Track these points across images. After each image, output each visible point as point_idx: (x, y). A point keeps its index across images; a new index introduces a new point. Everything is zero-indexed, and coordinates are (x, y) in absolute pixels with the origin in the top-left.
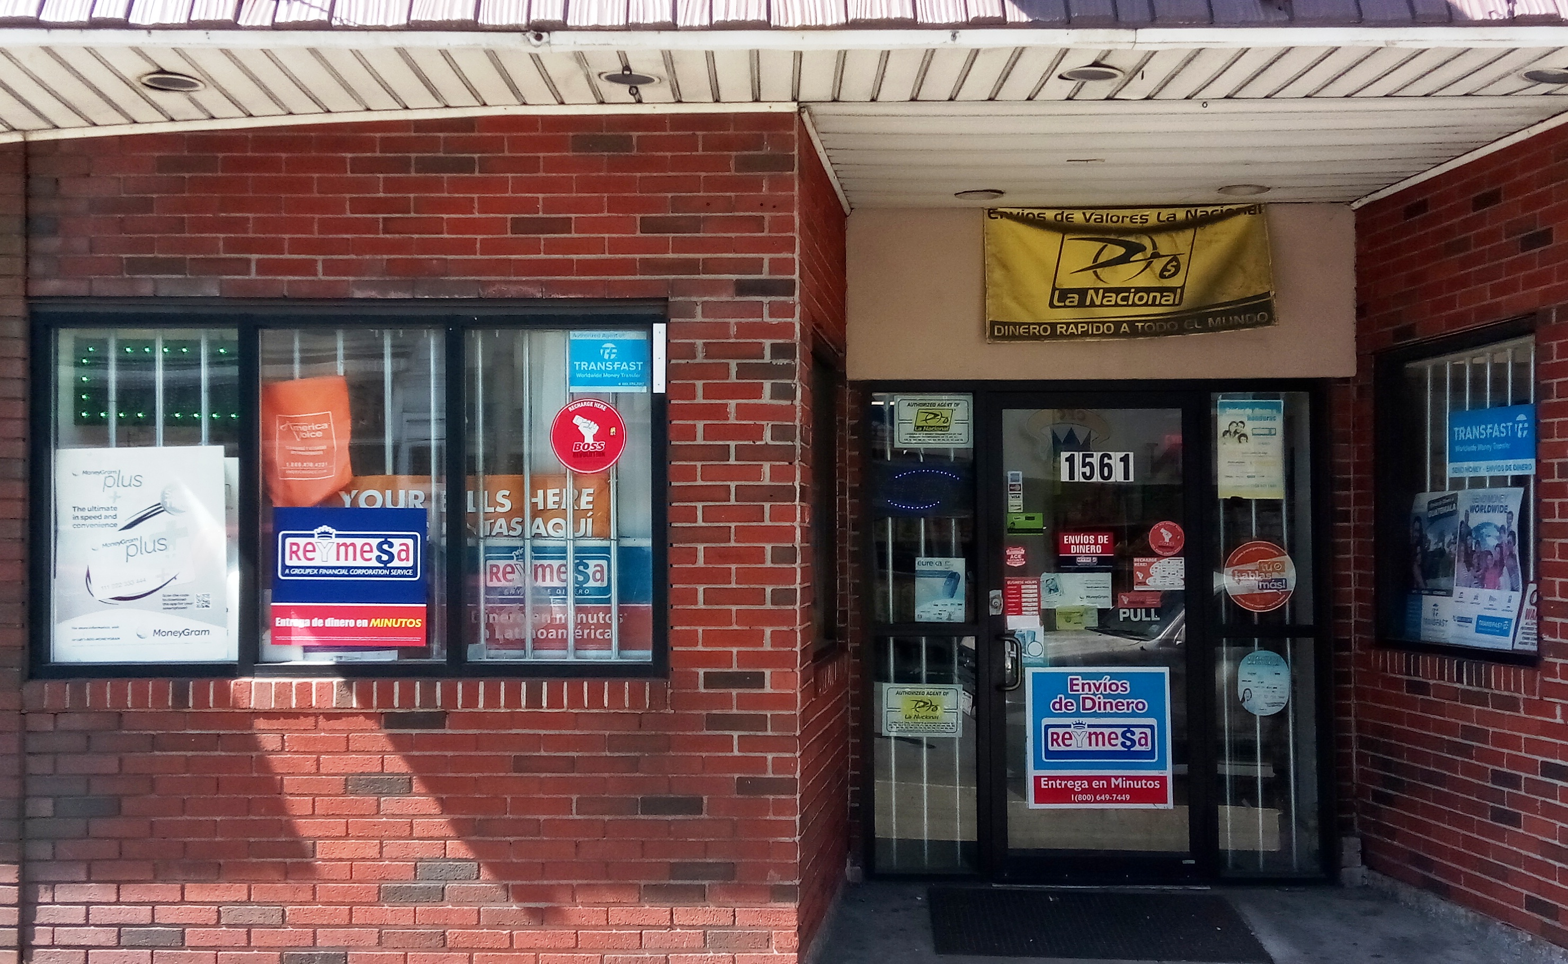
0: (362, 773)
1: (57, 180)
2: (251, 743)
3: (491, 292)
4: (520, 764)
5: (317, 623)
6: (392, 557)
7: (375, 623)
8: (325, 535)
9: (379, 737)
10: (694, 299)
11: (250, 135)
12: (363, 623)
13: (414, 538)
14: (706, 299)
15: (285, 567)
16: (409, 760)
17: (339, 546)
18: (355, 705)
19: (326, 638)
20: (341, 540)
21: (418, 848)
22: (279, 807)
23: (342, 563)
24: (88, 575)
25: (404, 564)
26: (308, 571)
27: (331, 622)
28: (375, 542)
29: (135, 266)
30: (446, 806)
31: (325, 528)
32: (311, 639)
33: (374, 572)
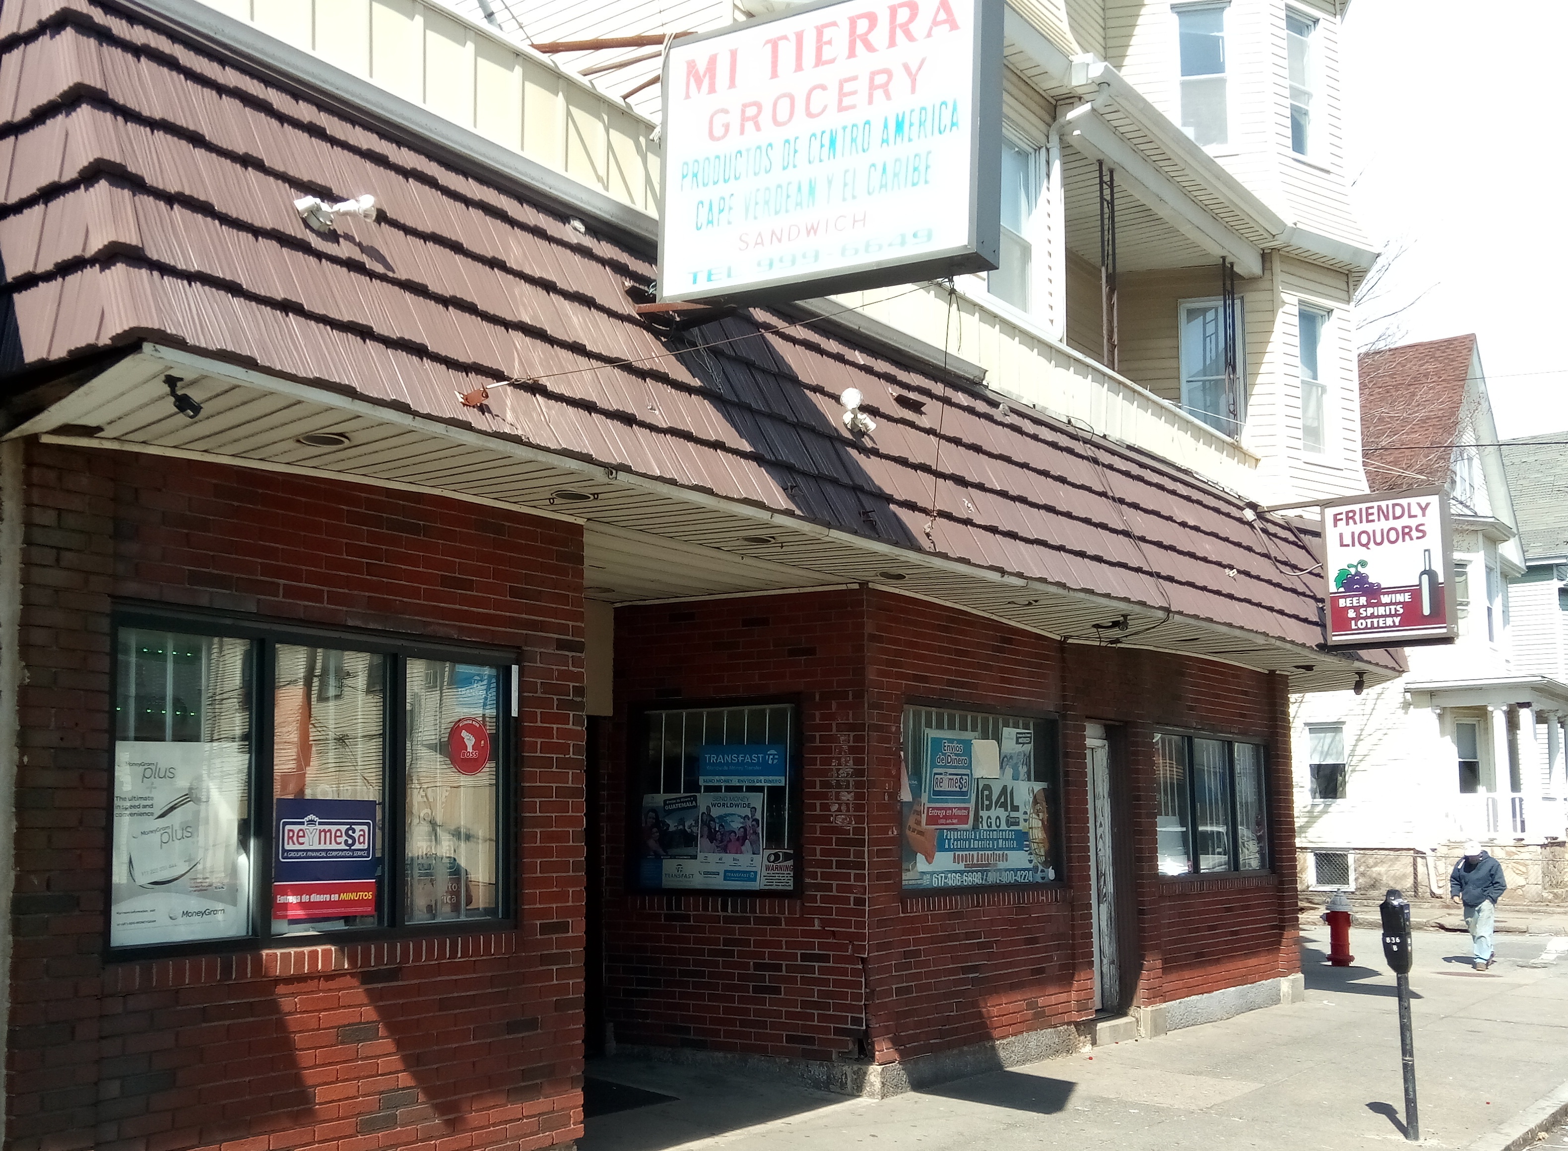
0: (349, 1025)
1: (136, 490)
2: (273, 1007)
3: (429, 630)
4: (443, 1005)
5: (305, 898)
6: (353, 839)
7: (344, 896)
8: (311, 822)
9: (357, 992)
10: (536, 649)
11: (280, 478)
12: (335, 897)
13: (368, 824)
14: (542, 650)
15: (284, 851)
16: (379, 1010)
17: (320, 832)
18: (346, 967)
19: (311, 912)
20: (322, 827)
21: (383, 1082)
22: (291, 1062)
23: (322, 847)
24: (131, 862)
25: (361, 847)
26: (300, 854)
27: (316, 898)
28: (344, 828)
29: (195, 578)
30: (400, 1045)
31: (311, 817)
32: (300, 913)
33: (343, 854)
